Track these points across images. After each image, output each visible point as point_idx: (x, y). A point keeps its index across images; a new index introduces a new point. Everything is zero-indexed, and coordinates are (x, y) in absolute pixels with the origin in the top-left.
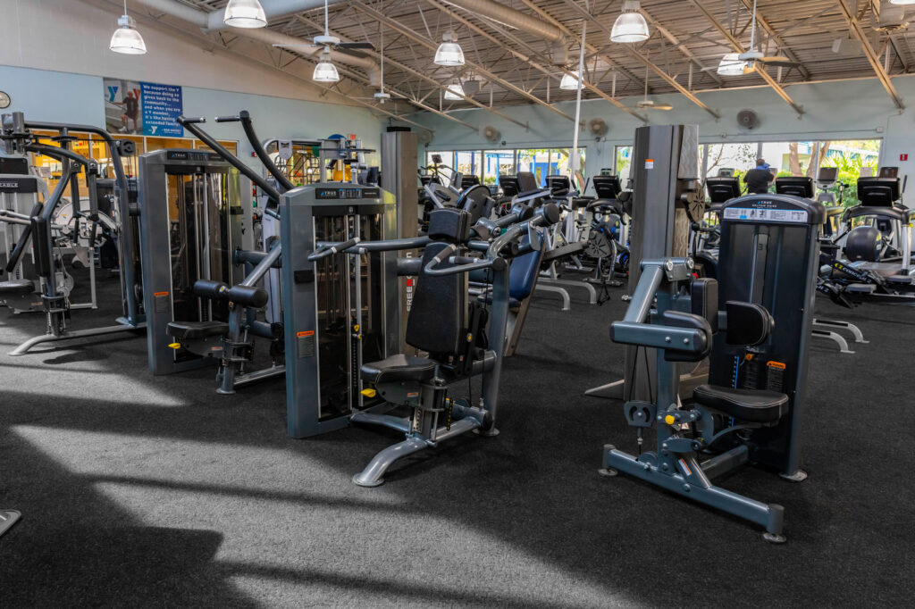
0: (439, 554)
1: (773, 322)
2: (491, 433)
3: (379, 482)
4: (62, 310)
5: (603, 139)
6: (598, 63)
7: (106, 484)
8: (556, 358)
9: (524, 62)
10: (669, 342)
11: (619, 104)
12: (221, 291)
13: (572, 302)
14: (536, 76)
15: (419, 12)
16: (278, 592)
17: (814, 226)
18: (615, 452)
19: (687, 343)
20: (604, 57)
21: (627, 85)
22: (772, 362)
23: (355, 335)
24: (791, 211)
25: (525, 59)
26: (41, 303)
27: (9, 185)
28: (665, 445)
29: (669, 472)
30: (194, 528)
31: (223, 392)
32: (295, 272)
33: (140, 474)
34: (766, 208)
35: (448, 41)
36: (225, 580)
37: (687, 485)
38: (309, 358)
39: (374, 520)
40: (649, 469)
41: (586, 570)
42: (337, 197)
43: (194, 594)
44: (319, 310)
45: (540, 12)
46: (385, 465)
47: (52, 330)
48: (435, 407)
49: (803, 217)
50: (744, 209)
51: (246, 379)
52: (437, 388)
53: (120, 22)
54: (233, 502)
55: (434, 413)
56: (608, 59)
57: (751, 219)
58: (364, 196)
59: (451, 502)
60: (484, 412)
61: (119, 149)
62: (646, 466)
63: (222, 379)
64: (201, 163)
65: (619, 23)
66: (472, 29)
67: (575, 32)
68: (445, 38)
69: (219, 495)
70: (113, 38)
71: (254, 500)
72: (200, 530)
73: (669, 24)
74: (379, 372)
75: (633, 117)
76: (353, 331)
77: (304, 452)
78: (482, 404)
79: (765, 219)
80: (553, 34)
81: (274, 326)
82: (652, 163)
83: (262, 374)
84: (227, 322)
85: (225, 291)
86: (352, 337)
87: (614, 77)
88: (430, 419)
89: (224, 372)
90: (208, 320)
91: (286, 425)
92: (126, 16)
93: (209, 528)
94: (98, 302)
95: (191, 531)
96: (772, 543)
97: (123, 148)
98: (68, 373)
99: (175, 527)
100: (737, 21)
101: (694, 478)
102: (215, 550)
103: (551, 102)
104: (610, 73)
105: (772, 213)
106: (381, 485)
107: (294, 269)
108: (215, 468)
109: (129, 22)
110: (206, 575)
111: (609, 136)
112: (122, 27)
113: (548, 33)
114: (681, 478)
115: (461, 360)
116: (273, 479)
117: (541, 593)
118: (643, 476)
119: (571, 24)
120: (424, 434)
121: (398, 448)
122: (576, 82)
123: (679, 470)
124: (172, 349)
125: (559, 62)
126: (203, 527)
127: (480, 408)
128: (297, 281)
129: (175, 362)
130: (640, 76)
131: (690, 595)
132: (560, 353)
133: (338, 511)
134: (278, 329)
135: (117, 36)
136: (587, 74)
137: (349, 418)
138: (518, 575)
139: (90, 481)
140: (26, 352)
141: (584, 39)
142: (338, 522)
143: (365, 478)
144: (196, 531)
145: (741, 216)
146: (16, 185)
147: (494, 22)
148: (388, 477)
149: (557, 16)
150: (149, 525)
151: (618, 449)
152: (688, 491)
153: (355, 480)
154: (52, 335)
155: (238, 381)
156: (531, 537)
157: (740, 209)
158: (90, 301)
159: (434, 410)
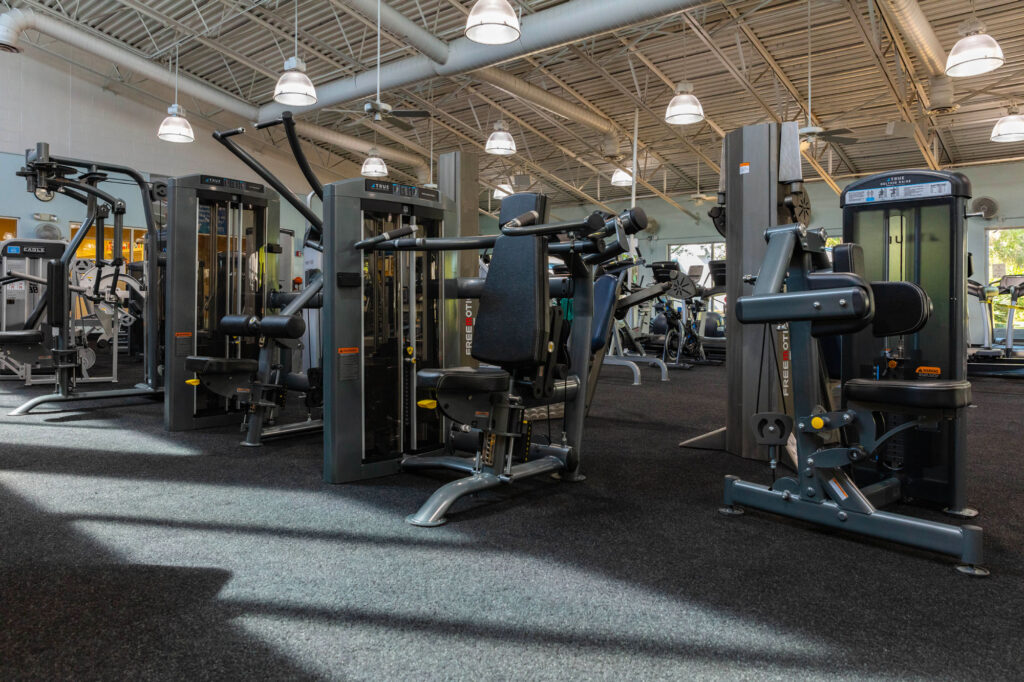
0: (528, 592)
1: (931, 307)
2: (576, 478)
3: (439, 522)
4: (73, 365)
5: (655, 238)
6: (649, 160)
7: (88, 522)
8: (637, 419)
9: (572, 158)
10: (818, 308)
11: (670, 201)
12: (251, 322)
13: (643, 378)
14: (585, 176)
15: (470, 108)
16: (303, 636)
17: (960, 200)
18: (739, 483)
19: (844, 306)
20: (654, 153)
21: (677, 184)
22: (922, 368)
23: (408, 359)
24: (930, 184)
25: (573, 155)
26: (50, 357)
27: (34, 250)
28: (810, 460)
29: (816, 499)
30: (195, 566)
31: (248, 444)
32: (339, 274)
33: (134, 513)
34: (898, 185)
35: (500, 130)
36: (230, 621)
37: (841, 513)
38: (352, 383)
39: (438, 559)
40: (788, 499)
41: (736, 607)
42: (390, 191)
43: (182, 636)
44: (366, 335)
45: (590, 106)
46: (445, 504)
47: (60, 389)
48: (509, 431)
49: (946, 189)
50: (870, 190)
51: (276, 431)
52: (512, 406)
53: (170, 110)
54: (249, 541)
55: (508, 439)
56: (657, 156)
57: (880, 200)
58: (420, 196)
59: (537, 541)
60: (567, 449)
61: (151, 192)
62: (784, 494)
63: (247, 429)
64: (239, 191)
65: (673, 105)
66: (522, 126)
67: (626, 127)
68: (496, 127)
69: (233, 534)
70: (162, 126)
71: (277, 538)
72: (201, 569)
73: (719, 119)
74: (442, 375)
75: (685, 214)
76: (406, 354)
77: (345, 495)
78: (565, 439)
79: (897, 198)
80: (604, 127)
81: (311, 372)
82: (748, 167)
83: (295, 427)
84: (257, 358)
85: (255, 323)
86: (405, 362)
87: (665, 175)
88: (504, 448)
89: (251, 421)
90: (235, 356)
91: (322, 472)
92: (176, 105)
93: (215, 566)
94: (119, 377)
95: (190, 568)
96: (972, 576)
97: (156, 191)
98: (70, 429)
99: (168, 564)
100: (787, 113)
101: (851, 503)
102: (219, 589)
103: (602, 199)
104: (660, 171)
105: (905, 189)
106: (443, 524)
107: (337, 271)
108: (230, 509)
109: (179, 110)
110: (203, 615)
111: (661, 235)
112: (170, 115)
113: (599, 125)
114: (834, 505)
115: (541, 374)
116: (303, 520)
117: (683, 634)
118: (780, 508)
119: (621, 119)
120: (494, 467)
121: (461, 485)
122: (630, 179)
123: (830, 495)
124: (191, 386)
125: (611, 153)
126: (206, 565)
127: (562, 444)
128: (341, 285)
129: (195, 416)
130: (691, 174)
131: (891, 634)
132: (641, 416)
133: (387, 550)
134: (315, 375)
135: (166, 124)
136: (639, 171)
137: (399, 462)
138: (644, 614)
139: (68, 520)
140: (27, 412)
141: (636, 136)
142: (388, 560)
143: (421, 518)
144: (196, 569)
145: (868, 199)
146: (42, 250)
147: (545, 111)
148: (449, 517)
149: (608, 111)
150: (132, 562)
151: (742, 479)
152: (845, 520)
153: (408, 520)
154: (60, 395)
155: (267, 433)
156: (651, 574)
157: (866, 191)
158: (111, 374)
159: (509, 434)
